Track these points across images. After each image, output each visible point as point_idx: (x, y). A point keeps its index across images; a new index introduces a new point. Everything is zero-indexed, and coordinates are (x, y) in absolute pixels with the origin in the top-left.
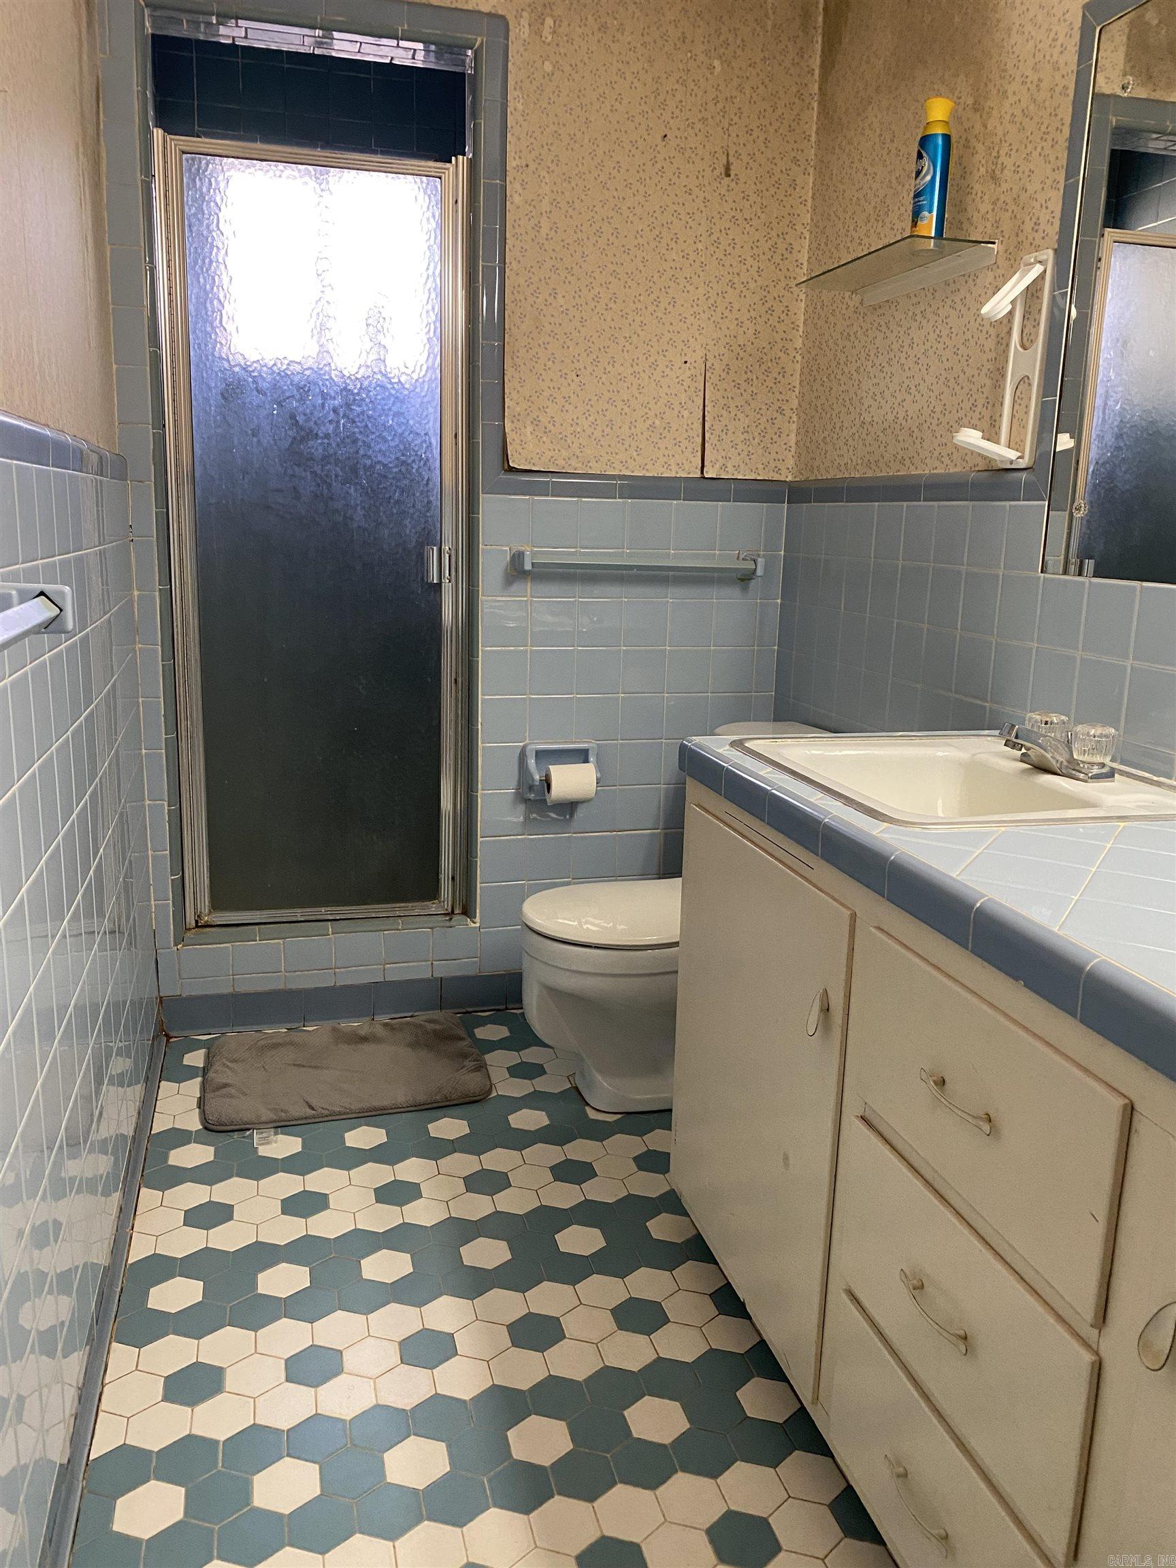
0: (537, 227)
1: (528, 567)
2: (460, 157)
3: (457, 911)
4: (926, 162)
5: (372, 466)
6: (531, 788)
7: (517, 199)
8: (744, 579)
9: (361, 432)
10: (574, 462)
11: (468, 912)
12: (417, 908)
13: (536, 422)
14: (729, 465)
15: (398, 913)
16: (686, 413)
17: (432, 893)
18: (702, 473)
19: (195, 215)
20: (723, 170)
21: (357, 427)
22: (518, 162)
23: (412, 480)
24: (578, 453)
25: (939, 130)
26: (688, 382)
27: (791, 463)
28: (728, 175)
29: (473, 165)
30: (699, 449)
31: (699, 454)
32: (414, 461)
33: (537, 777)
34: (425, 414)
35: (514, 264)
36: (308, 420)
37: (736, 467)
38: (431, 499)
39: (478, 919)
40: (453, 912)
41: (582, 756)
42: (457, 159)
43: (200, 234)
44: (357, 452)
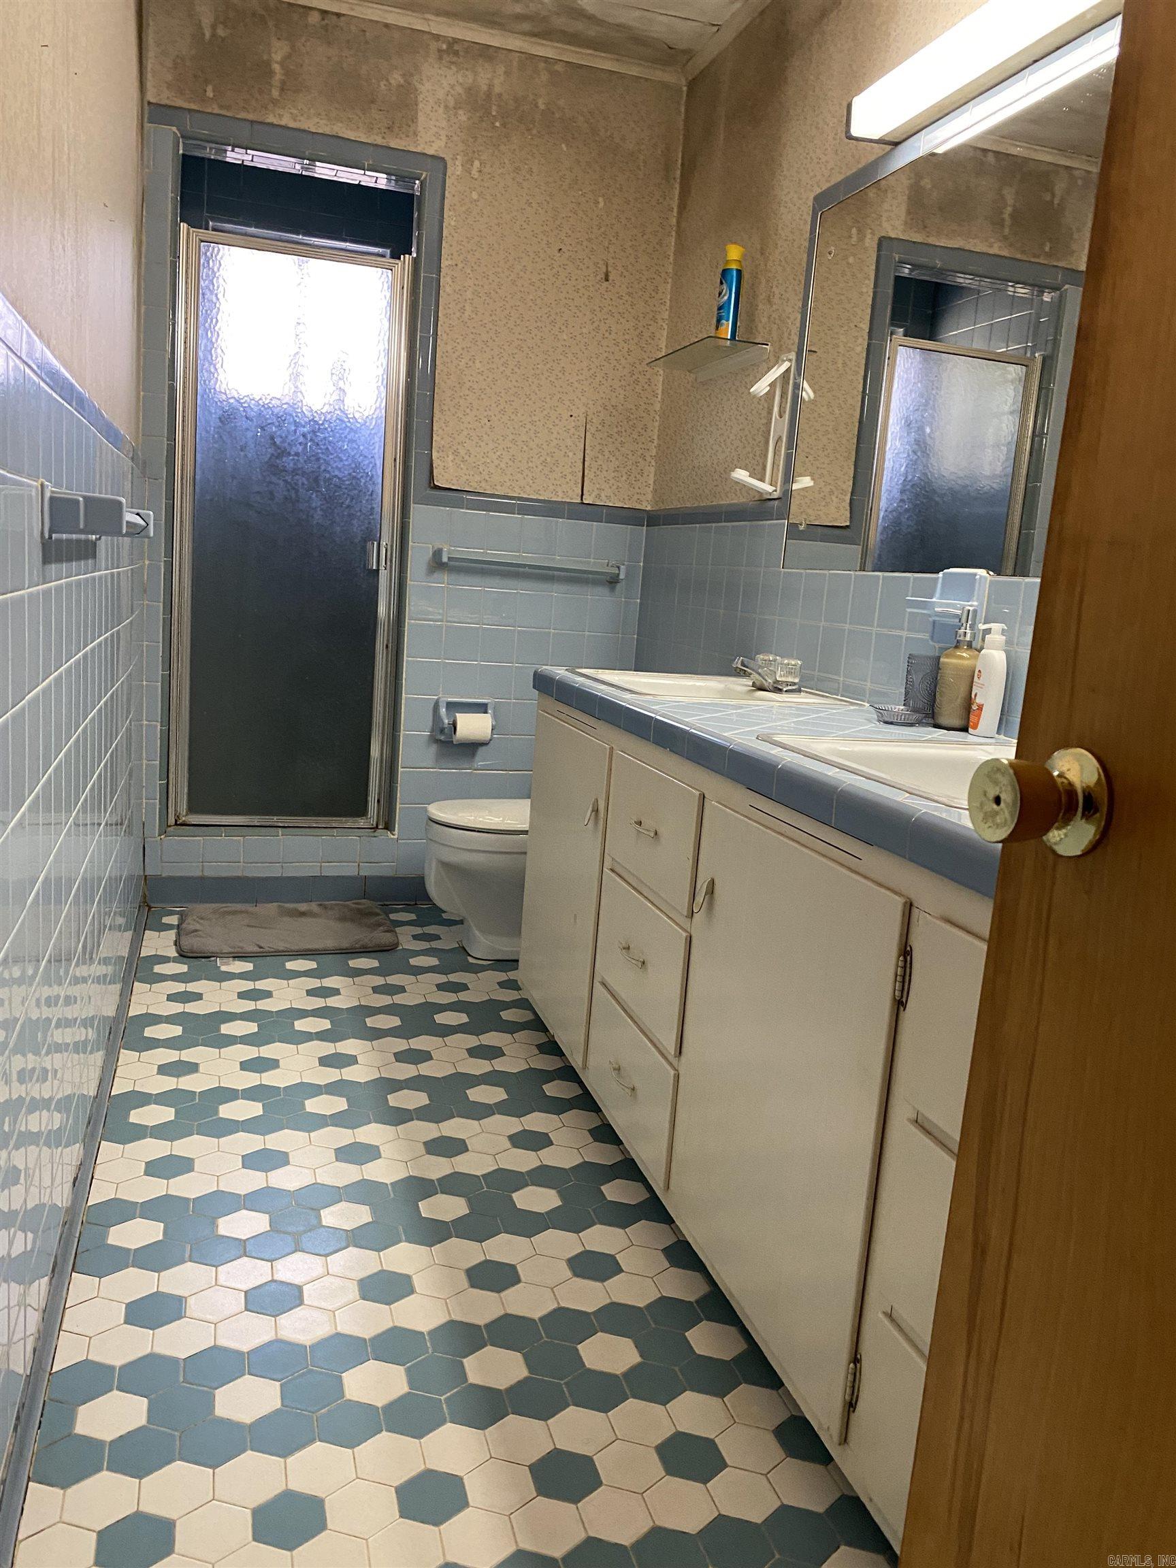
0: (463, 309)
1: (445, 559)
2: (407, 256)
3: (380, 827)
4: (725, 286)
5: (329, 479)
6: (442, 731)
7: (448, 289)
8: (613, 582)
9: (323, 453)
10: (483, 484)
11: (389, 826)
12: (350, 822)
13: (456, 453)
14: (603, 495)
15: (334, 825)
16: (571, 454)
17: (362, 811)
18: (582, 500)
19: (207, 287)
20: (603, 276)
21: (321, 449)
22: (450, 262)
23: (360, 491)
24: (487, 478)
25: (734, 266)
26: (573, 430)
27: (650, 497)
28: (607, 280)
29: (416, 262)
30: (580, 481)
31: (580, 486)
32: (362, 477)
33: (446, 721)
34: (372, 442)
35: (445, 336)
36: (284, 441)
37: (608, 497)
38: (374, 506)
39: (396, 832)
40: (377, 827)
41: (482, 708)
42: (404, 258)
43: (210, 301)
44: (319, 468)
